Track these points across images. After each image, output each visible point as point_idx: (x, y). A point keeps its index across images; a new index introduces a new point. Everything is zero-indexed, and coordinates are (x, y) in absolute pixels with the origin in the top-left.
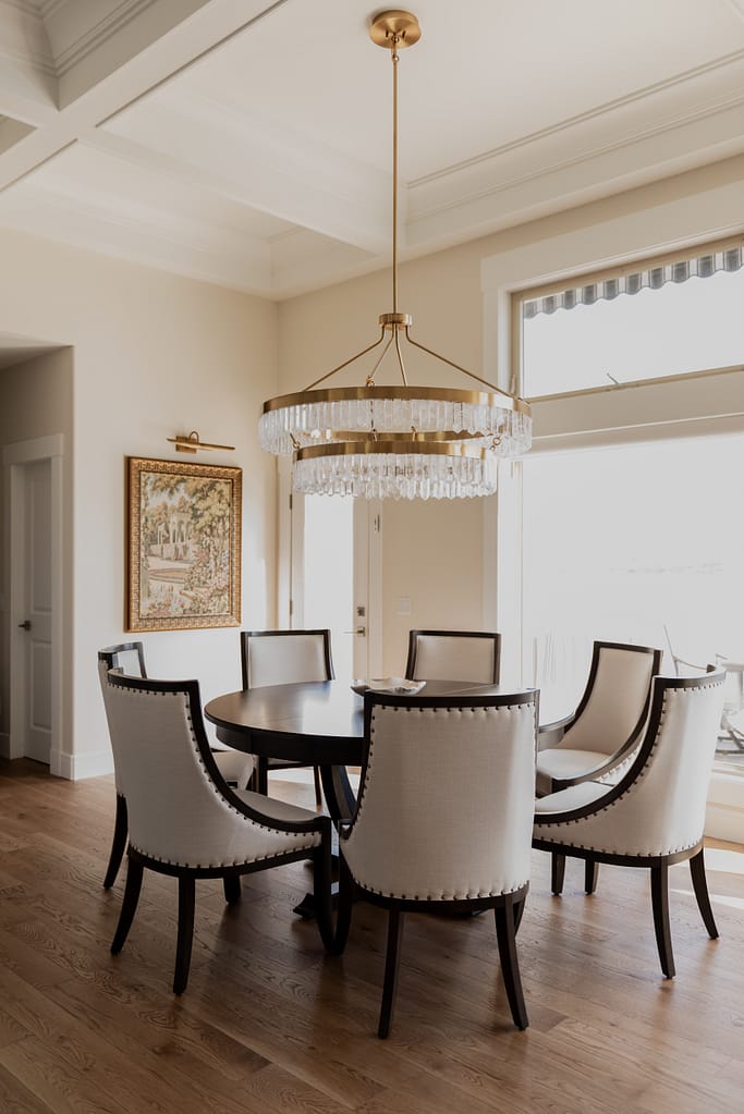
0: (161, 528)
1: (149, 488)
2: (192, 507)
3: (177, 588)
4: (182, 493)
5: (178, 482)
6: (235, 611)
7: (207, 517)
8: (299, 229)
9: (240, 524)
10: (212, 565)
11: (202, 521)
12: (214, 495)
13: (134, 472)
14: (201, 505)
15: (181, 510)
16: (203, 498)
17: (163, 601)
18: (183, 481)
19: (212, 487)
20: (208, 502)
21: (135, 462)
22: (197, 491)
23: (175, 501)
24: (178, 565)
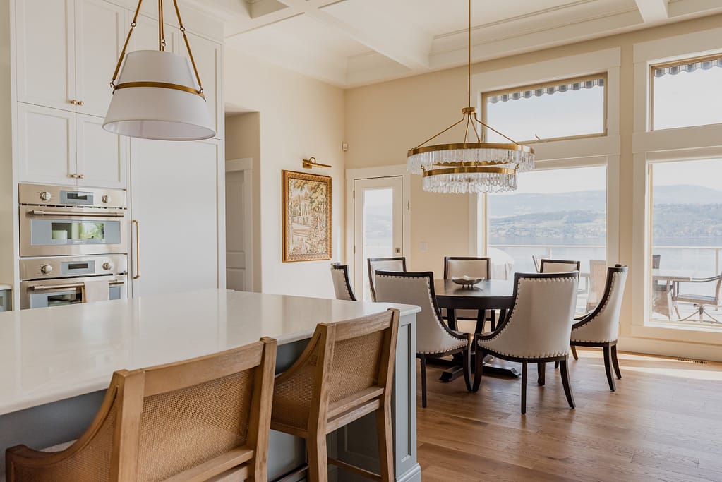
0: (298, 208)
1: (292, 186)
2: (310, 197)
3: (305, 239)
4: (306, 189)
5: (304, 184)
6: (329, 251)
7: (316, 202)
8: (374, 52)
9: (331, 206)
10: (318, 227)
11: (315, 204)
12: (319, 190)
13: (287, 178)
14: (314, 196)
15: (305, 198)
16: (315, 192)
17: (298, 246)
18: (306, 183)
19: (318, 187)
20: (317, 194)
21: (287, 173)
22: (312, 189)
23: (303, 194)
24: (304, 227)
